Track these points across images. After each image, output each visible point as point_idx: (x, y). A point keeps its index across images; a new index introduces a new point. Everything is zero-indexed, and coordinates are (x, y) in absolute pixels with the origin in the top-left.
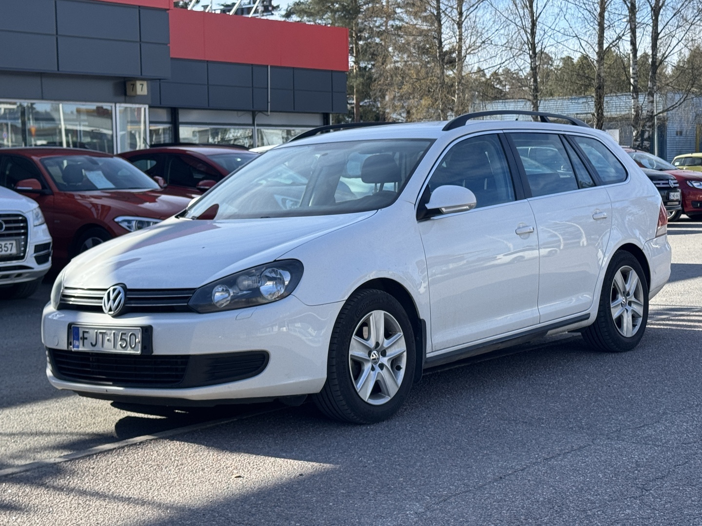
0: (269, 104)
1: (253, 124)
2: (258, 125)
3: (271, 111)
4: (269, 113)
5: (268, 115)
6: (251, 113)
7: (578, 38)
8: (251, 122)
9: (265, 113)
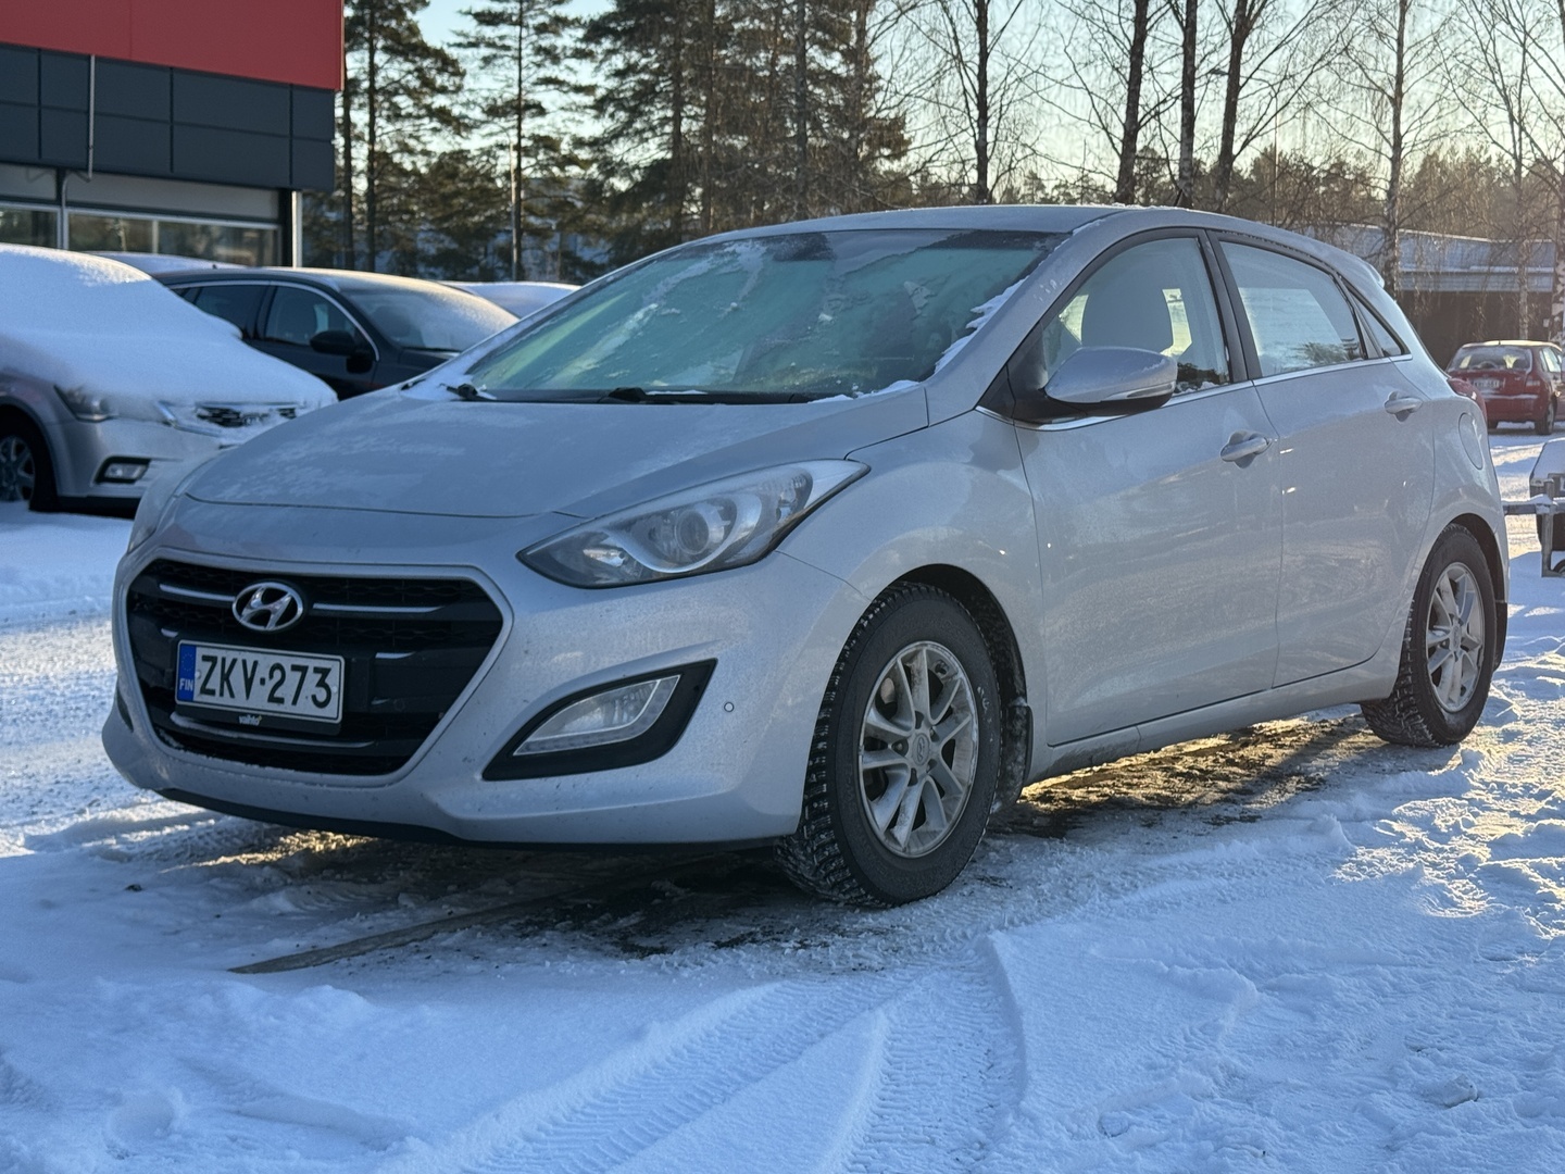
0: (91, 151)
1: (58, 202)
2: (71, 204)
3: (94, 171)
4: (90, 175)
5: (88, 180)
6: (54, 172)
7: (1090, 93)
8: (52, 195)
9: (84, 174)
